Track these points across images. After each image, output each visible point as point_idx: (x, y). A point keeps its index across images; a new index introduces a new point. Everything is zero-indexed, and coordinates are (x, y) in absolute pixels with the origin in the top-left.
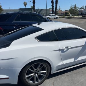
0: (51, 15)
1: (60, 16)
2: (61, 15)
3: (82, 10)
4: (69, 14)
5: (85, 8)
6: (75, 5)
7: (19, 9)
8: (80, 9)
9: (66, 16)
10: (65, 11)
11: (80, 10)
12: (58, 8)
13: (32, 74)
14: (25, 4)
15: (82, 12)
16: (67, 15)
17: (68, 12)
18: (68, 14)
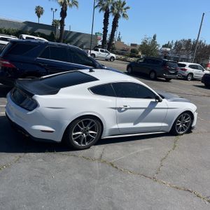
0: (99, 49)
1: (119, 54)
2: (122, 54)
3: (168, 49)
4: (140, 53)
5: (174, 46)
6: (154, 37)
7: (24, 23)
8: (163, 46)
9: (132, 57)
10: (132, 45)
11: (164, 49)
12: (116, 37)
13: (80, 133)
14: (39, 12)
15: (167, 55)
16: (135, 57)
17: (137, 48)
18: (137, 53)
